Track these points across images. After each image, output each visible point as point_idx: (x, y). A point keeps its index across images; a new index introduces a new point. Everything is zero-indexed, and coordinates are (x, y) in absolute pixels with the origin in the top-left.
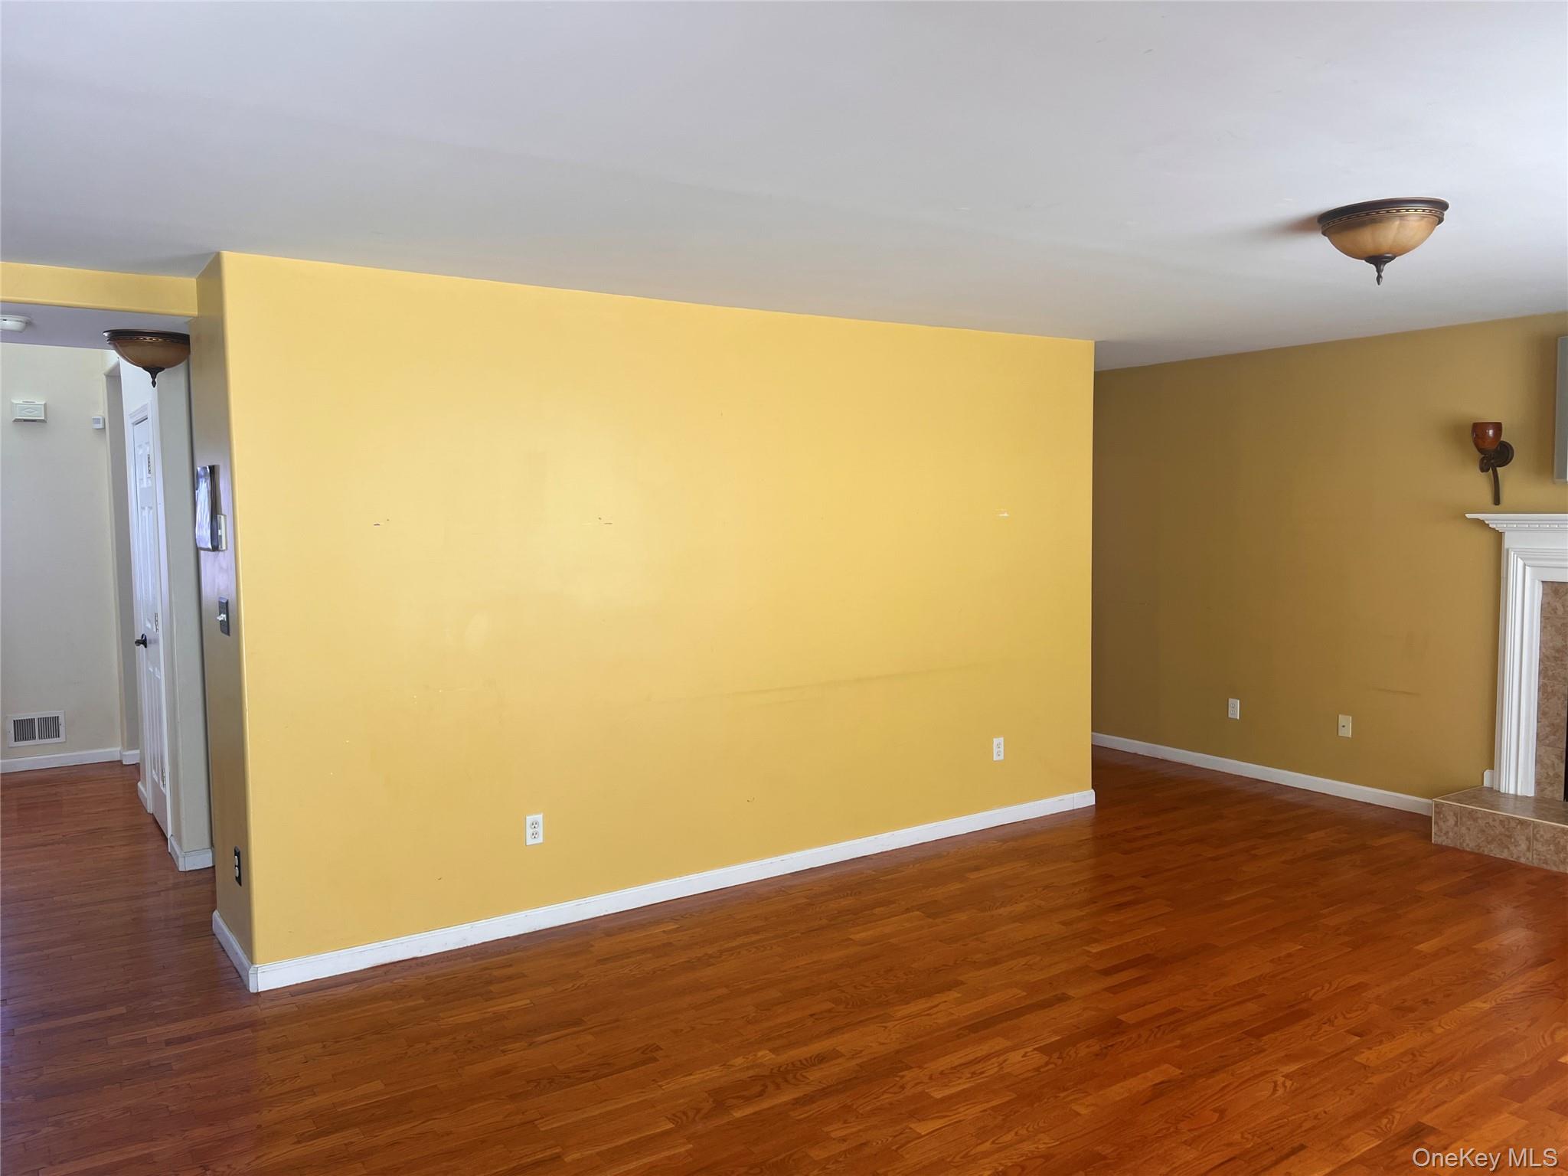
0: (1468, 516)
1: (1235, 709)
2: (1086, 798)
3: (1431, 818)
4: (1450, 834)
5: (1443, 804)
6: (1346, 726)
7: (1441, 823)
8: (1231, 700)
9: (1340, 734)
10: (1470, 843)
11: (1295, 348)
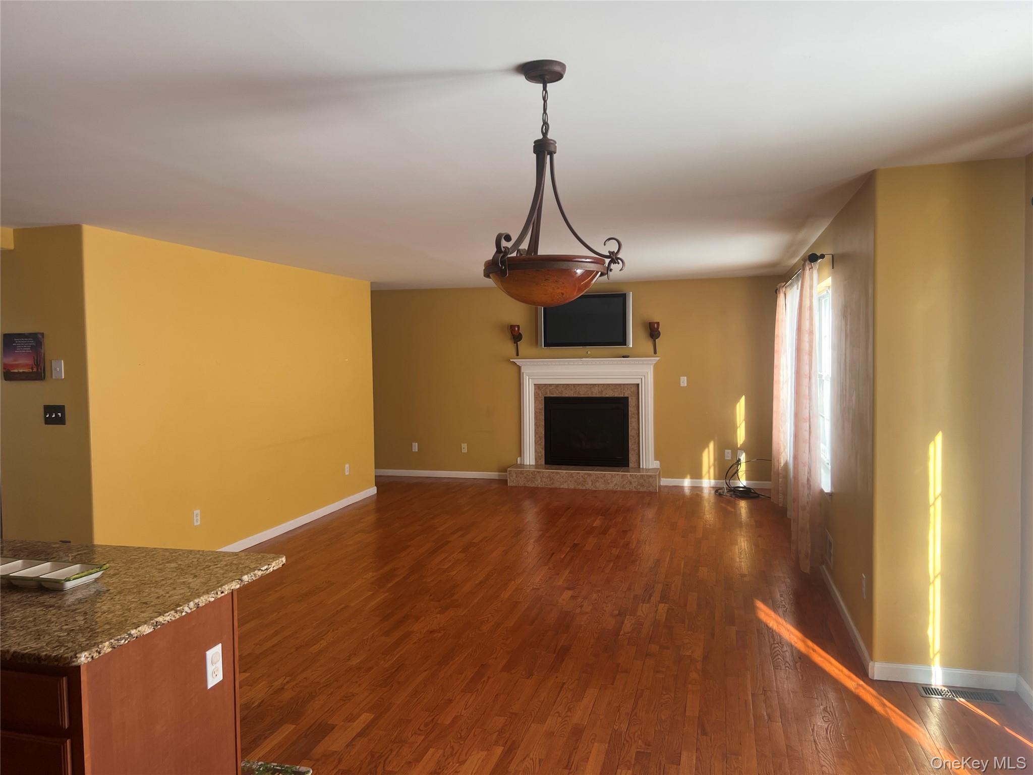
0: (511, 360)
1: (415, 447)
2: (373, 491)
3: (507, 480)
4: (515, 481)
5: (511, 470)
6: (465, 448)
7: (511, 478)
8: (413, 444)
9: (462, 452)
10: (521, 484)
11: (437, 290)
